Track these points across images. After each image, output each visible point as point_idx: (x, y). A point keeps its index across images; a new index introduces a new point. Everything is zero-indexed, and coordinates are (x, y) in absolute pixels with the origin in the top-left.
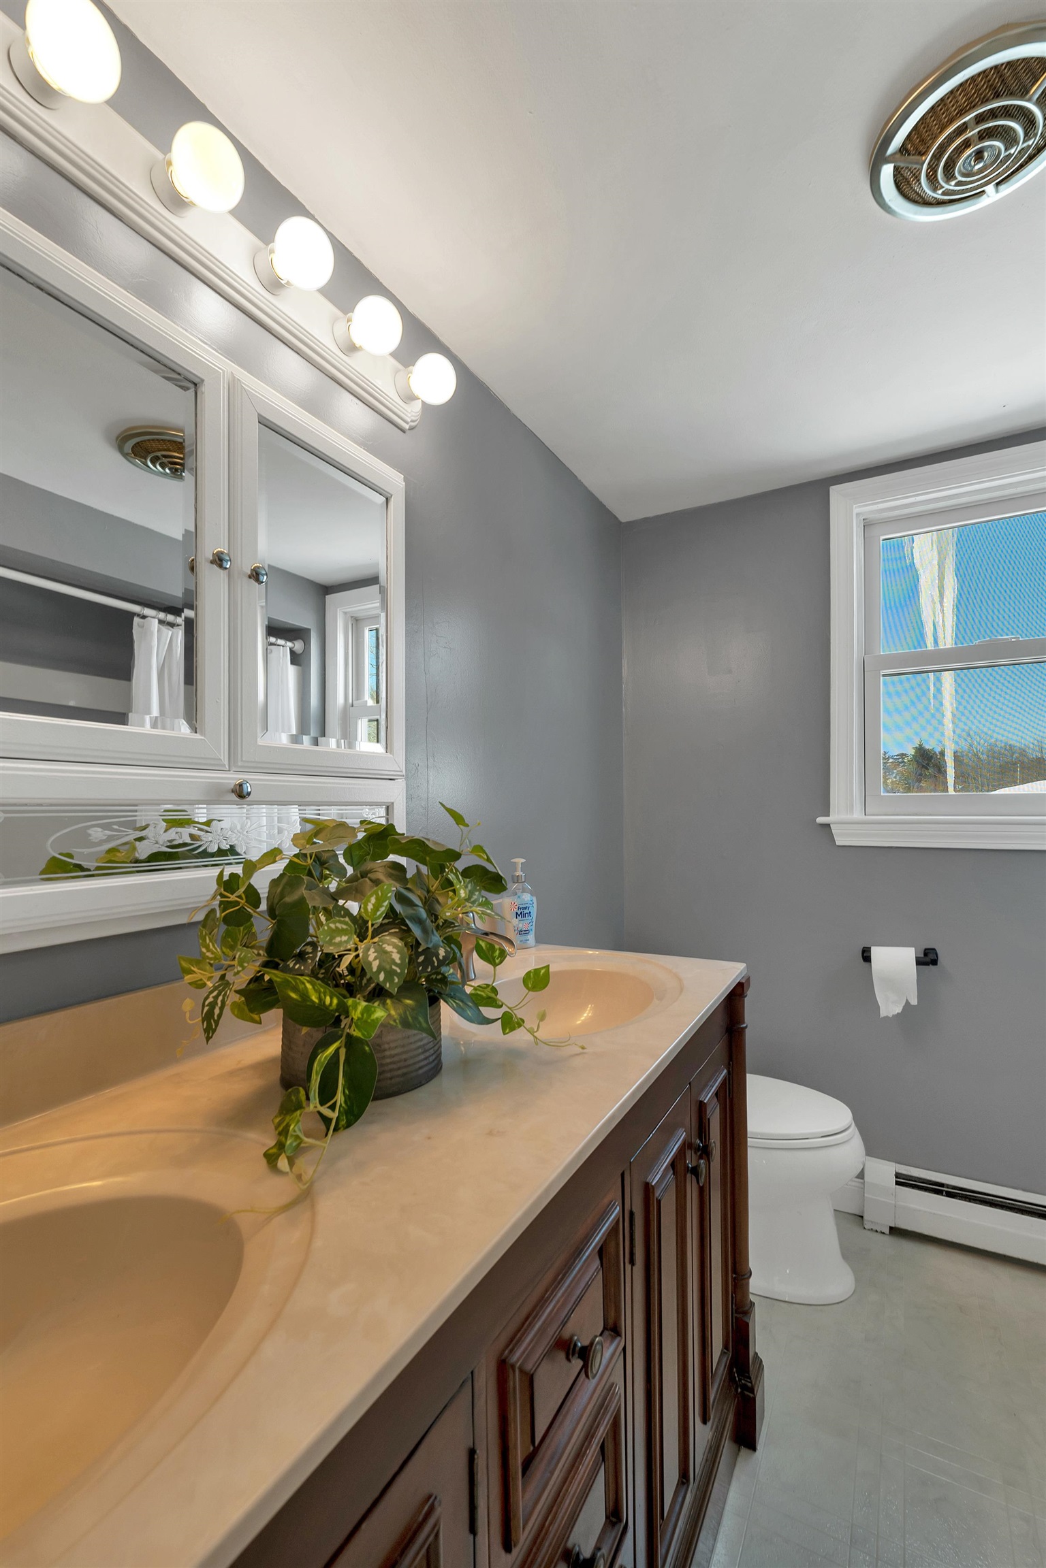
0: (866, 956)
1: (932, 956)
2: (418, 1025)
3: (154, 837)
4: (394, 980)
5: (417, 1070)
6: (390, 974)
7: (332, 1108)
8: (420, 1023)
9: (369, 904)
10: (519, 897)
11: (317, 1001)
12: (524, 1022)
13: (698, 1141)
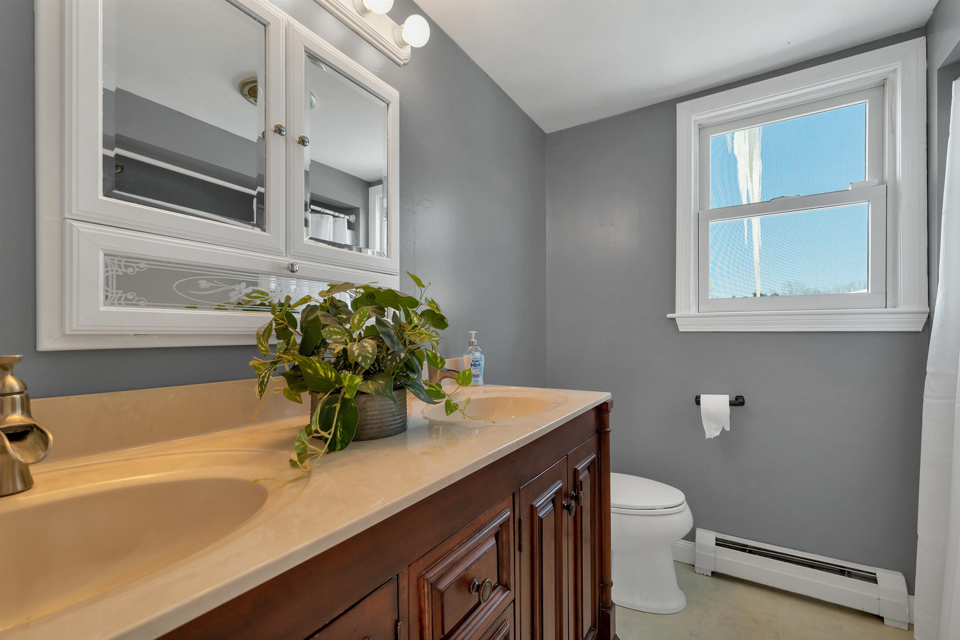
0: (698, 401)
1: (740, 400)
2: (385, 394)
3: (239, 290)
4: (367, 361)
5: (388, 426)
6: (365, 358)
7: (329, 434)
8: (386, 393)
9: (355, 319)
10: (473, 354)
11: (323, 375)
12: (458, 406)
13: (573, 492)
